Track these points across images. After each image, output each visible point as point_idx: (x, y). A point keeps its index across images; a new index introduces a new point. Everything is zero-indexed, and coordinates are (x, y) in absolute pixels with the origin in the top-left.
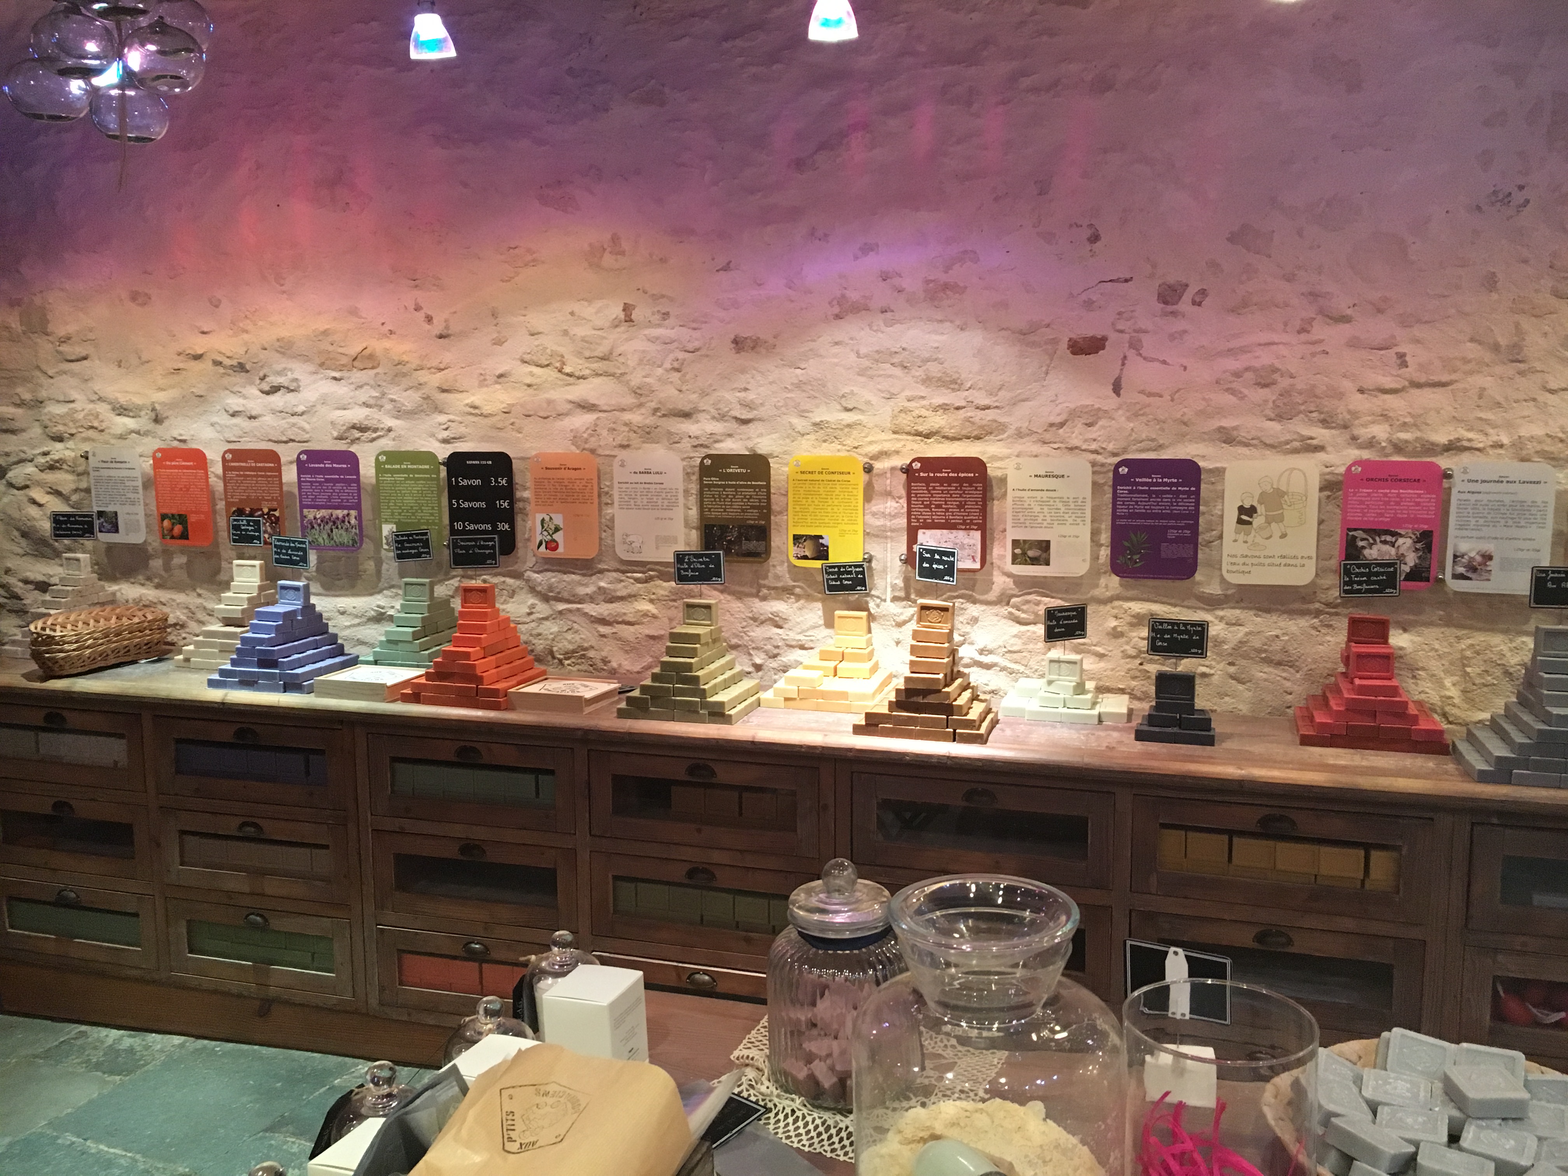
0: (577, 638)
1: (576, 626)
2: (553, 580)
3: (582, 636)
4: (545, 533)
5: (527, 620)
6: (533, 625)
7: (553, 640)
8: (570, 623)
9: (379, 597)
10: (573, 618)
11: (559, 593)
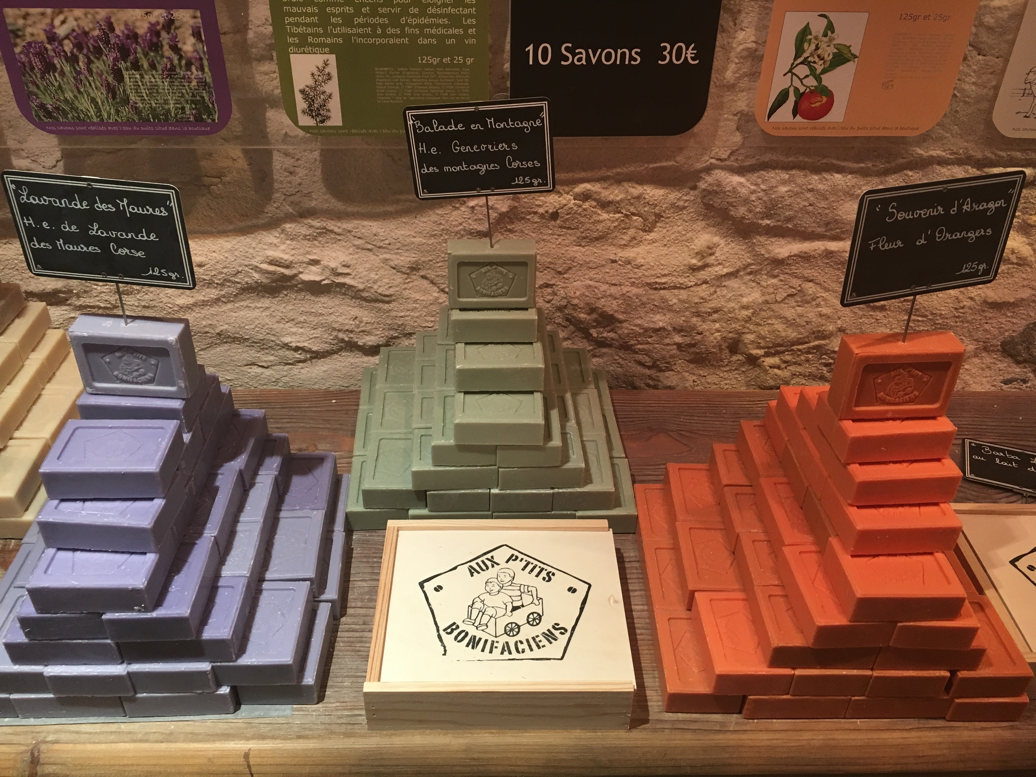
0: (811, 313)
1: (810, 288)
2: (783, 189)
3: (825, 310)
4: (802, 71)
5: (690, 281)
6: (703, 291)
7: (748, 320)
8: (795, 282)
9: (270, 237)
10: (807, 273)
11: (789, 219)
